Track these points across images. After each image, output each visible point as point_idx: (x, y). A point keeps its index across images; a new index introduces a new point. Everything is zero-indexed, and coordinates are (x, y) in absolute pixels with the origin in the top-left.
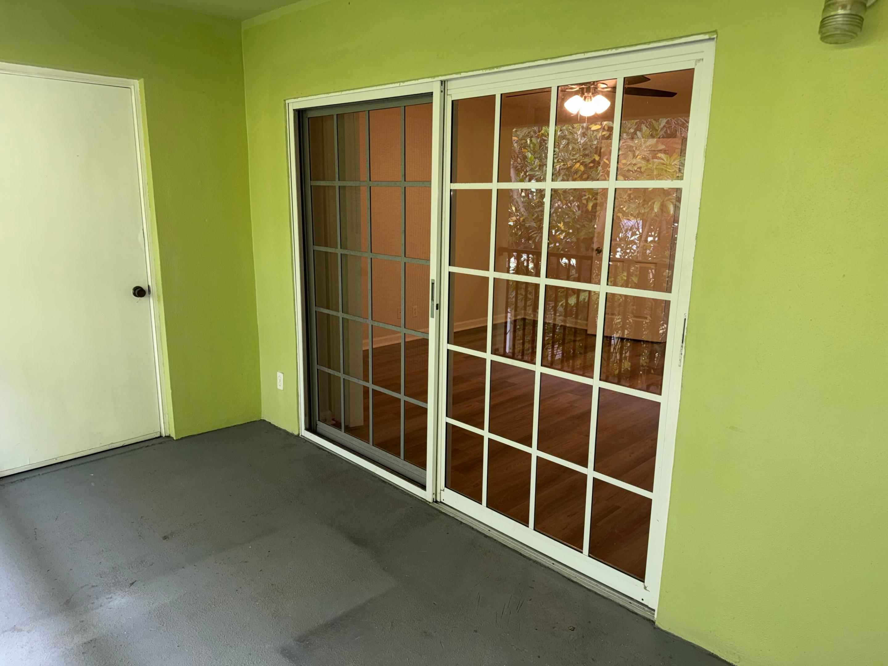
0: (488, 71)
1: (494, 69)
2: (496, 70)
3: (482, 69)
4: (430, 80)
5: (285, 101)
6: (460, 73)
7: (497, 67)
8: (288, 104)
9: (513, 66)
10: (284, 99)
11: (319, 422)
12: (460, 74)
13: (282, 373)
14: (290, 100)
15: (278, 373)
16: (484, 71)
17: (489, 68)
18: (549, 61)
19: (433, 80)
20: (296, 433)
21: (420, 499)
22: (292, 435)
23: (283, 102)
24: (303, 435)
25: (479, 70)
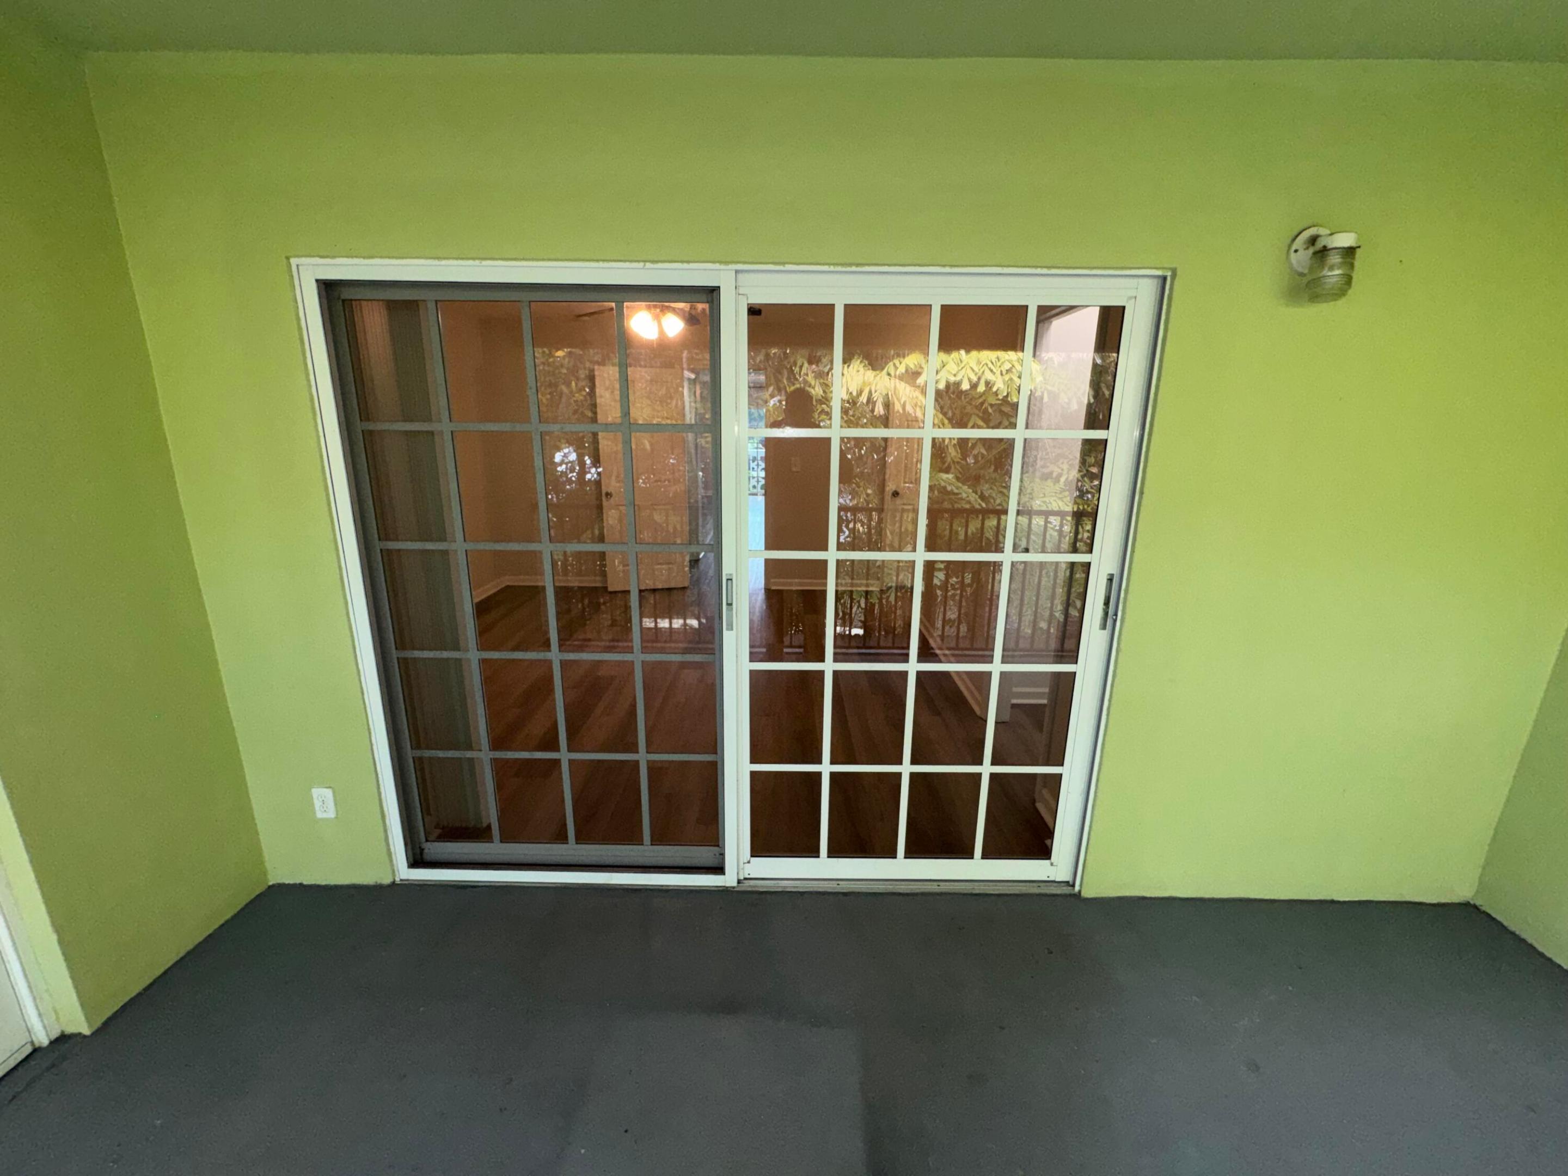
0: (839, 268)
1: (851, 267)
2: (854, 269)
3: (829, 264)
4: (717, 266)
5: (288, 258)
6: (784, 264)
7: (858, 265)
8: (298, 266)
9: (886, 267)
10: (289, 254)
11: (429, 843)
12: (784, 266)
13: (330, 787)
14: (303, 259)
15: (316, 792)
16: (832, 267)
17: (842, 265)
18: (947, 270)
19: (722, 267)
20: (387, 881)
21: (716, 889)
22: (378, 888)
23: (285, 260)
24: (403, 877)
25: (824, 264)
